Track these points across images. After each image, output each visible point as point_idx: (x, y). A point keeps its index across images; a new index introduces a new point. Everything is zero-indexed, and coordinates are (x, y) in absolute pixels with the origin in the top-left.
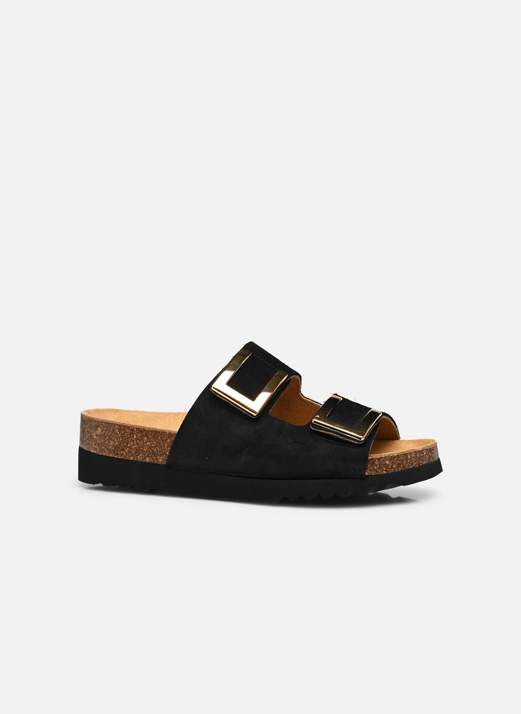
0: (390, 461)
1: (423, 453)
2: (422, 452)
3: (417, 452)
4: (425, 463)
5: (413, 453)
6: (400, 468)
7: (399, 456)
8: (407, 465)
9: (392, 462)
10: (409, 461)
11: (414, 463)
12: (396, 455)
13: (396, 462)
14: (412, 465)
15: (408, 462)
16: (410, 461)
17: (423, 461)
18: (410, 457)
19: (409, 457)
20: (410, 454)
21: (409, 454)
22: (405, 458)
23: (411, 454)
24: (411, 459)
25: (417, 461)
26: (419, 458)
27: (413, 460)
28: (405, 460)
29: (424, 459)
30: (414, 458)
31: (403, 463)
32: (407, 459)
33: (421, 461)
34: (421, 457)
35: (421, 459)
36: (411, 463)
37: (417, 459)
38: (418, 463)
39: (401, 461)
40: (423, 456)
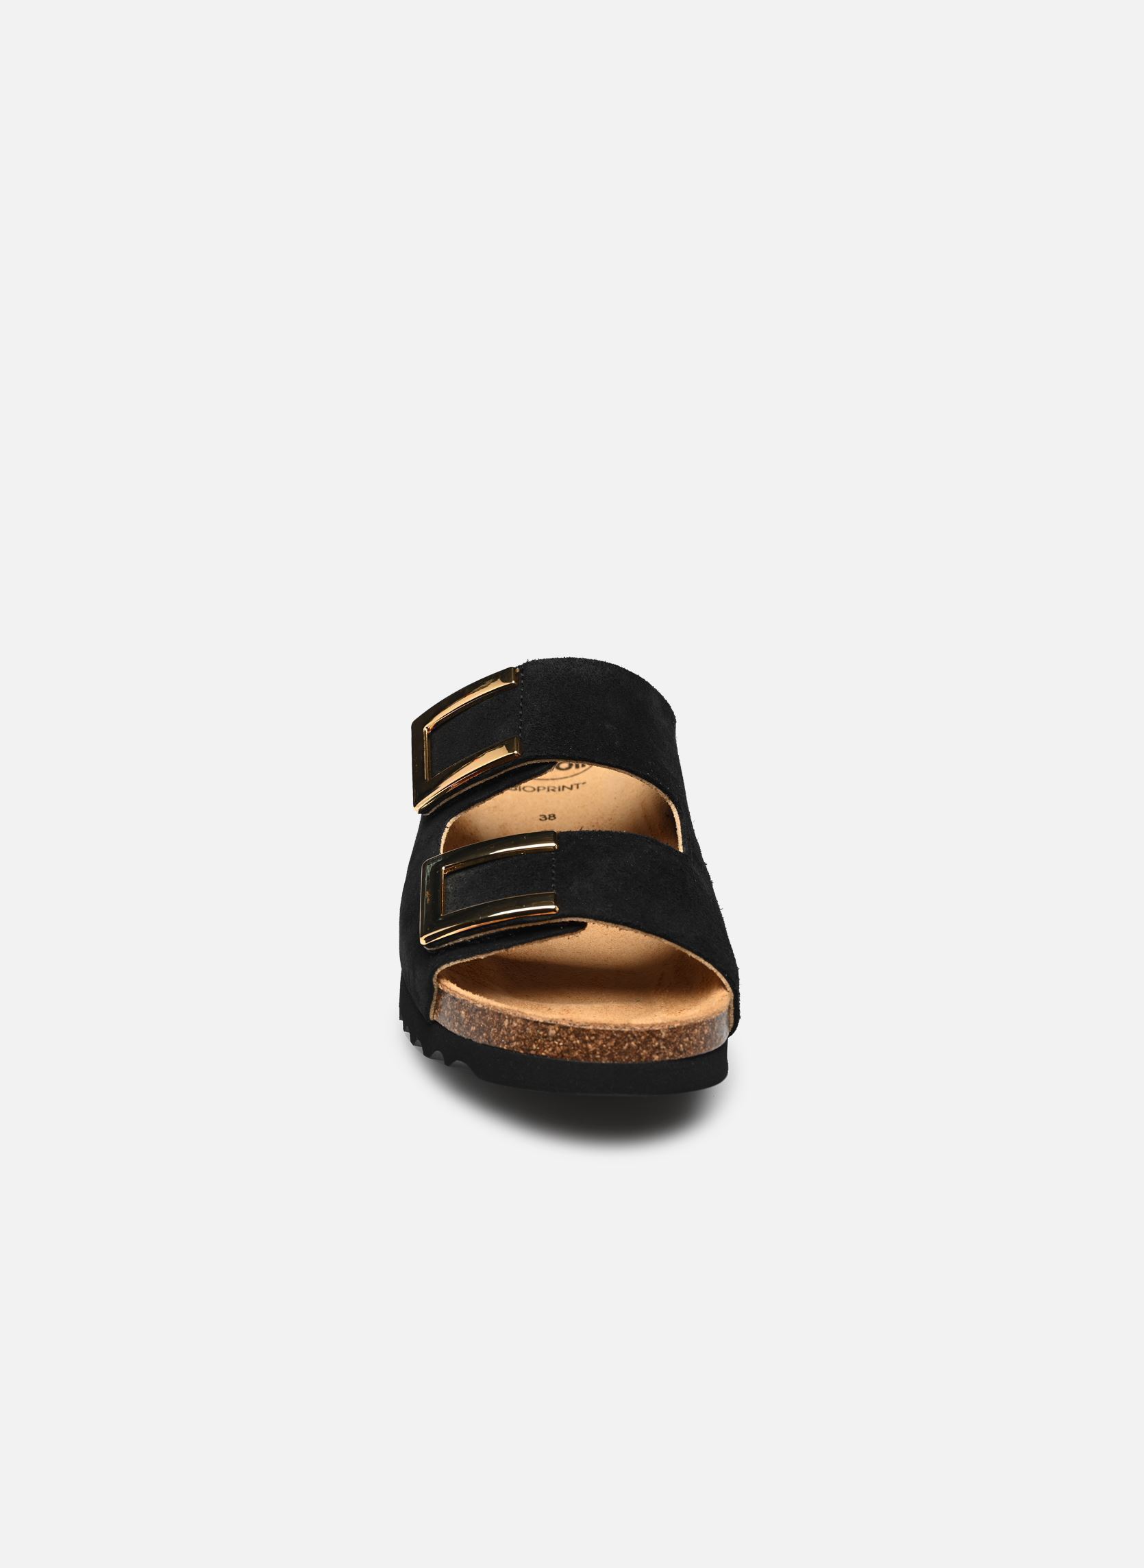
0: (467, 1013)
1: (546, 1031)
2: (544, 1026)
3: (528, 1021)
4: (546, 1052)
5: (518, 1021)
6: (481, 1038)
7: (486, 1012)
8: (497, 1038)
9: (471, 1019)
10: (503, 1033)
11: (513, 1042)
12: (480, 1006)
13: (477, 1021)
14: (508, 1044)
15: (501, 1033)
16: (505, 1033)
17: (542, 1046)
18: (508, 1025)
19: (506, 1023)
20: (510, 1017)
21: (507, 1017)
22: (498, 1022)
23: (512, 1020)
24: (508, 1030)
25: (524, 1040)
26: (533, 1036)
27: (514, 1035)
28: (495, 1027)
29: (546, 1043)
30: (517, 1031)
31: (491, 1030)
32: (501, 1027)
33: (536, 1044)
34: (539, 1038)
35: (537, 1040)
36: (506, 1037)
37: (524, 1037)
38: (525, 1045)
39: (487, 1024)
40: (546, 1037)
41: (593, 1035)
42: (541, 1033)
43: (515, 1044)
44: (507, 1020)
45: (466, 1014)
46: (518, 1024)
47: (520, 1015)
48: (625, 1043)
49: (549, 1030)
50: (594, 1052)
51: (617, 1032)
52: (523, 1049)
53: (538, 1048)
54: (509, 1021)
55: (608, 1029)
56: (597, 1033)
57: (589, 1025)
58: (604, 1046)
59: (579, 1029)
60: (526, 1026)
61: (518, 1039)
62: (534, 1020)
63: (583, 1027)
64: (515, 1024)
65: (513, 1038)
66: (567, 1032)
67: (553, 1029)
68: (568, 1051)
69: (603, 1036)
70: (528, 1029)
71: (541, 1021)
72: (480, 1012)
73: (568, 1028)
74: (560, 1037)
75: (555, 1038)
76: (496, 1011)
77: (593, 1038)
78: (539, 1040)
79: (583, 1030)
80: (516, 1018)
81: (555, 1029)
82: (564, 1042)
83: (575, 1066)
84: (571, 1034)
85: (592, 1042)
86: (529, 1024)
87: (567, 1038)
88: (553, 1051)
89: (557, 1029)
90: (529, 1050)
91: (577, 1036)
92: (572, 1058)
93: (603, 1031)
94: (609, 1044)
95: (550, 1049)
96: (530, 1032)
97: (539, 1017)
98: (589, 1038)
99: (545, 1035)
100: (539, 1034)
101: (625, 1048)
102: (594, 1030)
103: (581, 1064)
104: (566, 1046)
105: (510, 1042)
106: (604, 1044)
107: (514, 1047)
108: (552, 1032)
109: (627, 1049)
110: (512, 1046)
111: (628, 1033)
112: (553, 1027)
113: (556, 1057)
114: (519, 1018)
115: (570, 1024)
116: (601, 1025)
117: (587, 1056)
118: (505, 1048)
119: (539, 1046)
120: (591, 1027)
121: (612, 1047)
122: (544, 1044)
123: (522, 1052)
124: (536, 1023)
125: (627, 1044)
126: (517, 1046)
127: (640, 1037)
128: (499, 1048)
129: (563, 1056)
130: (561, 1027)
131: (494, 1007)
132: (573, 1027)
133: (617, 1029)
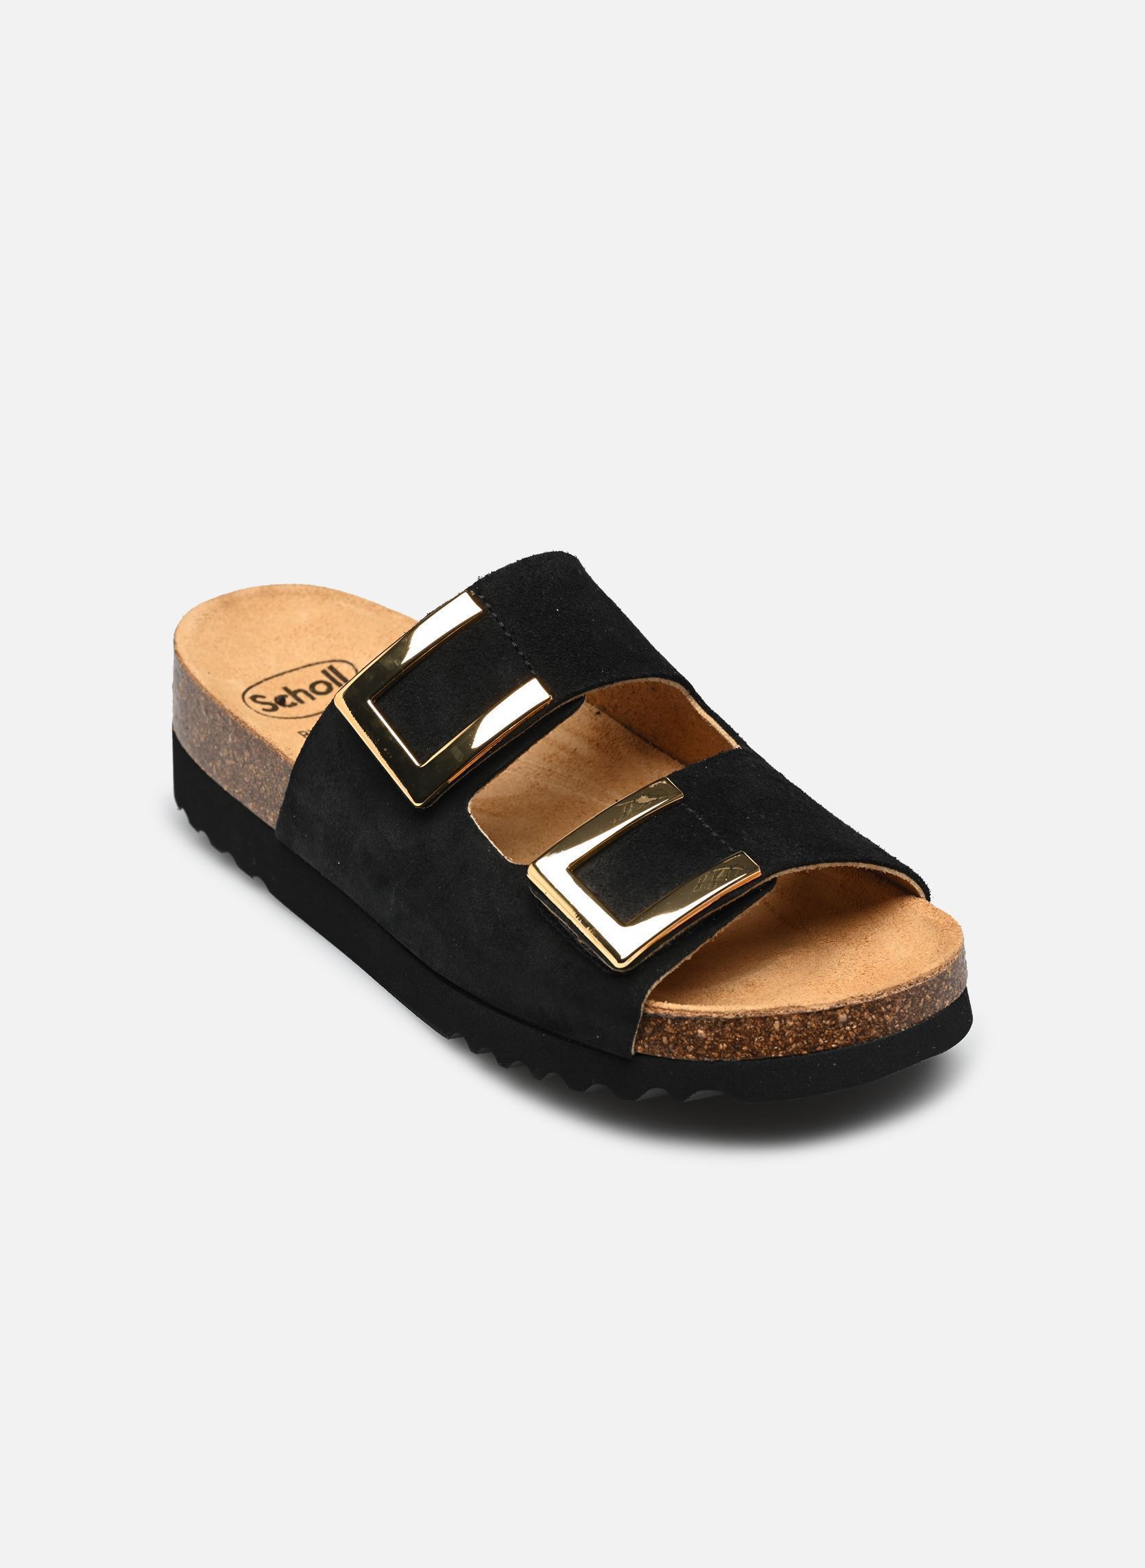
0: (709, 1029)
1: (835, 1018)
2: (830, 1013)
3: (808, 1014)
4: (840, 1041)
5: (794, 1018)
6: (739, 1053)
7: (743, 1020)
8: (766, 1047)
9: (717, 1035)
10: (775, 1038)
11: (791, 1044)
12: (732, 1016)
13: (728, 1035)
14: (783, 1049)
15: (772, 1039)
16: (779, 1038)
18: (781, 1027)
19: (776, 1026)
20: (781, 1017)
21: (776, 1018)
22: (763, 1029)
23: (785, 1019)
24: (781, 1033)
25: (806, 1038)
26: (817, 1029)
27: (791, 1036)
28: (761, 1035)
29: (835, 1032)
30: (796, 1030)
31: (753, 1040)
32: (768, 1032)
33: (822, 1038)
34: (826, 1029)
35: (823, 1033)
36: (780, 1042)
37: (805, 1035)
38: (808, 1043)
39: (746, 1036)
40: (834, 1025)
41: (889, 1003)
42: (828, 1022)
43: (794, 1046)
44: (777, 1022)
45: (706, 1033)
46: (795, 1021)
47: (796, 1010)
48: (920, 999)
49: (838, 1016)
50: (893, 1023)
51: (912, 990)
52: (805, 1049)
53: (826, 1041)
54: (781, 1022)
55: (903, 989)
56: (893, 1000)
57: (882, 994)
58: (902, 1010)
59: (873, 1003)
60: (806, 1021)
61: (796, 1040)
62: (818, 1010)
63: (877, 998)
64: (791, 1023)
65: (791, 1040)
66: (859, 1010)
67: (842, 1013)
68: (863, 1033)
69: (899, 1001)
70: (809, 1023)
71: (827, 1008)
72: (732, 1024)
73: (860, 1005)
74: (853, 1019)
75: (845, 1024)
76: (758, 1015)
77: (889, 1006)
78: (827, 1031)
79: (878, 1001)
80: (790, 1016)
81: (845, 1013)
82: (858, 1023)
83: (872, 1044)
84: (865, 1011)
85: (888, 1011)
86: (810, 1017)
87: (860, 1018)
88: (845, 1038)
89: (848, 1011)
90: (815, 1048)
91: (871, 1012)
92: (869, 1039)
93: (898, 994)
94: (906, 1007)
95: (842, 1038)
96: (814, 1025)
97: (821, 1005)
98: (885, 1007)
99: (834, 1022)
100: (825, 1025)
101: (921, 1004)
102: (889, 997)
103: (880, 1042)
104: (860, 1027)
105: (788, 1045)
106: (901, 1008)
107: (793, 1051)
108: (843, 1017)
109: (923, 1005)
110: (790, 1050)
111: (922, 986)
112: (842, 1010)
113: (850, 1044)
114: (794, 1014)
115: (862, 1000)
116: (895, 988)
117: (886, 1029)
118: (780, 1055)
119: (826, 1039)
120: (885, 995)
121: (908, 1009)
122: (833, 1034)
123: (805, 1052)
124: (820, 1013)
125: (922, 1000)
126: (797, 1048)
127: (932, 986)
128: (771, 1058)
129: (857, 1040)
130: (851, 1007)
131: (753, 1011)
132: (866, 1003)
133: (912, 986)
